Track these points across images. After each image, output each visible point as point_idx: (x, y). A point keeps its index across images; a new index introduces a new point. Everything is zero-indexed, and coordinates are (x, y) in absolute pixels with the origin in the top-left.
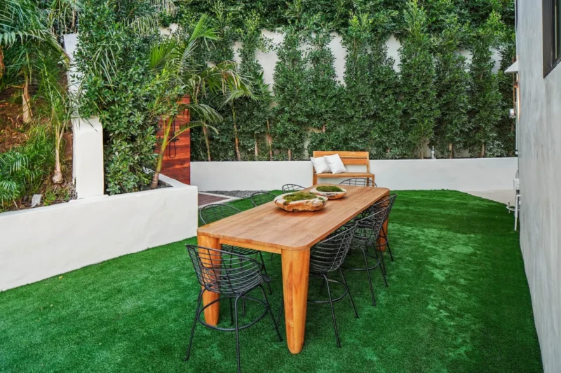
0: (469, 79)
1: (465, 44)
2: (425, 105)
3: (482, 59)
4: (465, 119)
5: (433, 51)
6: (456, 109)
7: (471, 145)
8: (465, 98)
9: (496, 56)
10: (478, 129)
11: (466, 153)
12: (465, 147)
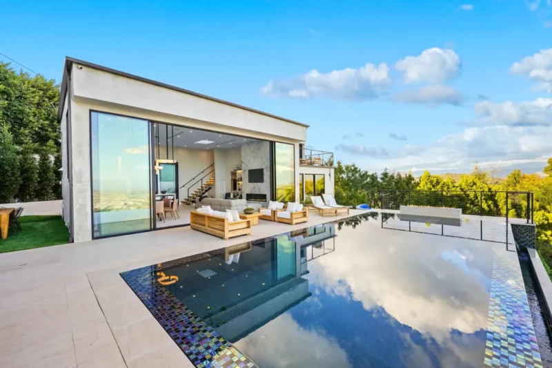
0: (38, 167)
1: (36, 151)
2: (13, 178)
3: (44, 159)
4: (37, 185)
5: (18, 153)
6: (32, 180)
7: (40, 195)
8: (36, 176)
9: (52, 158)
10: (43, 189)
11: (36, 199)
12: (36, 197)
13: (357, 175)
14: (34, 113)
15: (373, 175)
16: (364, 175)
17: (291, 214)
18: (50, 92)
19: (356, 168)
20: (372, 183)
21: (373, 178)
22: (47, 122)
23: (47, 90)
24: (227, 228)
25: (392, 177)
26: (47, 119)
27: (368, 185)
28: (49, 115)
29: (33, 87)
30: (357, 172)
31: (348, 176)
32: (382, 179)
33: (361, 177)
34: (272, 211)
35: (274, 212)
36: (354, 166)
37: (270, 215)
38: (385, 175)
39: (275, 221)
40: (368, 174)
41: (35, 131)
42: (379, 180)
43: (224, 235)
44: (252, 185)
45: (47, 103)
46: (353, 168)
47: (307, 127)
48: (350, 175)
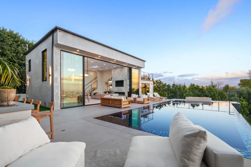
13: (161, 85)
14: (9, 49)
15: (168, 85)
16: (164, 85)
17: (144, 99)
18: (16, 39)
19: (161, 82)
20: (168, 89)
21: (169, 86)
22: (15, 54)
23: (15, 38)
24: (123, 104)
25: (177, 86)
26: (14, 53)
27: (166, 90)
28: (15, 51)
29: (9, 36)
30: (161, 83)
31: (157, 85)
32: (172, 87)
33: (163, 86)
34: (134, 98)
35: (135, 99)
36: (160, 80)
37: (133, 100)
38: (174, 85)
39: (135, 103)
40: (166, 84)
41: (9, 58)
42: (171, 87)
43: (121, 107)
44: (118, 88)
45: (15, 44)
46: (159, 82)
47: (144, 61)
48: (158, 85)
